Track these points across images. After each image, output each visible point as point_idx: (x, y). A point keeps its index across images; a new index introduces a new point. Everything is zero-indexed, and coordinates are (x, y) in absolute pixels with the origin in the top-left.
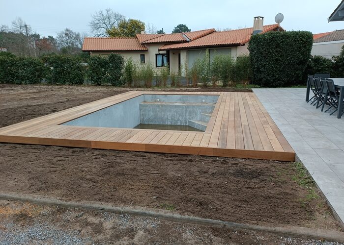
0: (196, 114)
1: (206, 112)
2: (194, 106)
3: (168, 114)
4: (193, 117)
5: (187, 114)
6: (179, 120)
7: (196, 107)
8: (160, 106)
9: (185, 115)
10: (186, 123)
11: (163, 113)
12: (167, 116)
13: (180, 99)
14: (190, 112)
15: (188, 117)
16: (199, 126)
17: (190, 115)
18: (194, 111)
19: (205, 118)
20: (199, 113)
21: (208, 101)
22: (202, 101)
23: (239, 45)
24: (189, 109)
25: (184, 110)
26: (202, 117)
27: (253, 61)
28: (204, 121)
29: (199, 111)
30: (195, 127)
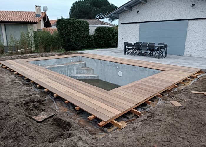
0: (74, 70)
1: (79, 68)
2: (72, 65)
4: (72, 73)
5: (68, 72)
9: (67, 72)
13: (56, 62)
14: (70, 69)
15: (69, 73)
16: (81, 77)
17: (70, 72)
18: (72, 68)
19: (81, 71)
20: (75, 69)
21: (74, 61)
22: (70, 61)
23: (36, 23)
24: (69, 68)
25: (66, 69)
26: (79, 71)
27: (63, 35)
28: (80, 74)
29: (75, 68)
30: (78, 78)
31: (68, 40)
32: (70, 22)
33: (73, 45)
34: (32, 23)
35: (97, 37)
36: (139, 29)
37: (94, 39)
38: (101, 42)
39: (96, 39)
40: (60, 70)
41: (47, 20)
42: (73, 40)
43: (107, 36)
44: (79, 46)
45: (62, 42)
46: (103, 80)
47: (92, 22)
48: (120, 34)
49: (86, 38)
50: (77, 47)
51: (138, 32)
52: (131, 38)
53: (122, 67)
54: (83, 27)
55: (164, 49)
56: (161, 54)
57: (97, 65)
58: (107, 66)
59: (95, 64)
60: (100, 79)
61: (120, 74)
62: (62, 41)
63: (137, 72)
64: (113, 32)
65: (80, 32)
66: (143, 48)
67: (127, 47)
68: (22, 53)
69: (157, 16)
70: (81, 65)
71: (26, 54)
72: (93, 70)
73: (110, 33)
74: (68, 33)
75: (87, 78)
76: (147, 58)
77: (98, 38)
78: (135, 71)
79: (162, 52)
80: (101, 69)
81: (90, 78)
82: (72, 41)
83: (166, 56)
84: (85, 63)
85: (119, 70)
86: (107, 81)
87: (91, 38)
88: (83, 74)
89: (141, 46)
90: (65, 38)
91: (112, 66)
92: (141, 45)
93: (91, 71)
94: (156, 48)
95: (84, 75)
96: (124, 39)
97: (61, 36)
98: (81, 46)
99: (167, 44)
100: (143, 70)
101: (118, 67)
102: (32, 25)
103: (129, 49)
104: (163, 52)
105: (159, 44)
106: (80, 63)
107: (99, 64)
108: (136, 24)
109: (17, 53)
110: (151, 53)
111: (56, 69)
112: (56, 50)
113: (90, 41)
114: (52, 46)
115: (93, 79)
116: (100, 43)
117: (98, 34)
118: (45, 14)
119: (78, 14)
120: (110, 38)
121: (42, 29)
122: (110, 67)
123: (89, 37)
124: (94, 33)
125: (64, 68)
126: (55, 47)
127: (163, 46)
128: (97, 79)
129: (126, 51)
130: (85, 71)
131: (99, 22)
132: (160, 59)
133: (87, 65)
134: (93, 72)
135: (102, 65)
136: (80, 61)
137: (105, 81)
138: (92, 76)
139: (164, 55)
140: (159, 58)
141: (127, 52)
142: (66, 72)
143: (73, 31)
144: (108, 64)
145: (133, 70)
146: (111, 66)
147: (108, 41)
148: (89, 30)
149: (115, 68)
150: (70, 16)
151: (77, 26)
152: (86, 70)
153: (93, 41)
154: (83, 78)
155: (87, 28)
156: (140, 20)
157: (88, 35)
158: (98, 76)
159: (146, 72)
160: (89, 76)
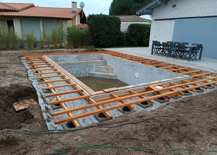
0: (93, 68)
1: (99, 66)
2: (91, 62)
3: (73, 70)
4: (91, 70)
6: (81, 73)
7: (93, 63)
8: (67, 65)
9: (86, 69)
11: (69, 70)
12: (73, 71)
13: (77, 58)
14: (89, 66)
15: (87, 70)
16: (99, 75)
17: (89, 69)
18: (91, 66)
19: (101, 70)
20: (95, 67)
21: (95, 58)
22: (91, 58)
23: (70, 19)
25: (85, 66)
26: (98, 69)
27: (92, 31)
28: (100, 72)
29: (95, 65)
30: (96, 76)
31: (97, 37)
33: (101, 42)
34: (66, 19)
35: (129, 35)
36: (174, 26)
37: (126, 37)
38: (133, 40)
39: (129, 37)
40: (78, 66)
41: (83, 17)
42: (102, 37)
43: (141, 34)
46: (121, 80)
47: (130, 19)
48: (153, 32)
49: (116, 36)
50: (106, 44)
51: (172, 30)
52: (164, 36)
53: (140, 68)
54: (113, 24)
55: (198, 50)
56: (194, 56)
57: (117, 64)
58: (125, 65)
59: (115, 63)
60: (118, 78)
61: (137, 75)
62: (91, 38)
64: (147, 30)
65: (110, 29)
66: (172, 49)
67: (154, 46)
68: (52, 48)
69: (196, 11)
70: (101, 63)
71: (55, 49)
72: (113, 68)
73: (144, 31)
74: (98, 29)
75: (105, 77)
76: (175, 59)
78: (152, 73)
79: (194, 54)
80: (120, 69)
81: (108, 77)
82: (101, 38)
83: (200, 59)
84: (106, 61)
85: (136, 70)
87: (123, 35)
88: (102, 72)
89: (169, 46)
90: (94, 34)
91: (130, 65)
92: (169, 44)
94: (188, 49)
95: (103, 73)
96: (156, 37)
97: (90, 32)
98: (110, 44)
99: (202, 45)
100: (160, 73)
101: (135, 68)
102: (67, 21)
103: (156, 48)
104: (196, 54)
105: (193, 44)
106: (100, 60)
107: (119, 62)
108: (171, 21)
109: (48, 48)
110: (181, 54)
111: (75, 65)
113: (121, 38)
114: (81, 42)
115: (111, 78)
116: (132, 42)
117: (131, 31)
118: (81, 10)
119: (118, 10)
120: (144, 36)
121: (77, 25)
122: (128, 67)
124: (126, 31)
125: (83, 65)
126: (84, 43)
128: (115, 78)
129: (154, 51)
130: (104, 70)
131: (137, 19)
132: (191, 62)
133: (107, 63)
134: (112, 71)
135: (121, 64)
136: (102, 59)
137: (123, 81)
138: (111, 75)
139: (198, 57)
140: (189, 61)
141: (155, 52)
142: (85, 69)
143: (102, 28)
144: (126, 64)
145: (150, 71)
147: (142, 39)
148: (120, 27)
149: (132, 68)
150: (110, 12)
151: (107, 22)
152: (106, 68)
153: (125, 39)
154: (101, 76)
155: (119, 25)
156: (176, 16)
157: (119, 32)
158: (117, 76)
159: (163, 75)
160: (107, 75)
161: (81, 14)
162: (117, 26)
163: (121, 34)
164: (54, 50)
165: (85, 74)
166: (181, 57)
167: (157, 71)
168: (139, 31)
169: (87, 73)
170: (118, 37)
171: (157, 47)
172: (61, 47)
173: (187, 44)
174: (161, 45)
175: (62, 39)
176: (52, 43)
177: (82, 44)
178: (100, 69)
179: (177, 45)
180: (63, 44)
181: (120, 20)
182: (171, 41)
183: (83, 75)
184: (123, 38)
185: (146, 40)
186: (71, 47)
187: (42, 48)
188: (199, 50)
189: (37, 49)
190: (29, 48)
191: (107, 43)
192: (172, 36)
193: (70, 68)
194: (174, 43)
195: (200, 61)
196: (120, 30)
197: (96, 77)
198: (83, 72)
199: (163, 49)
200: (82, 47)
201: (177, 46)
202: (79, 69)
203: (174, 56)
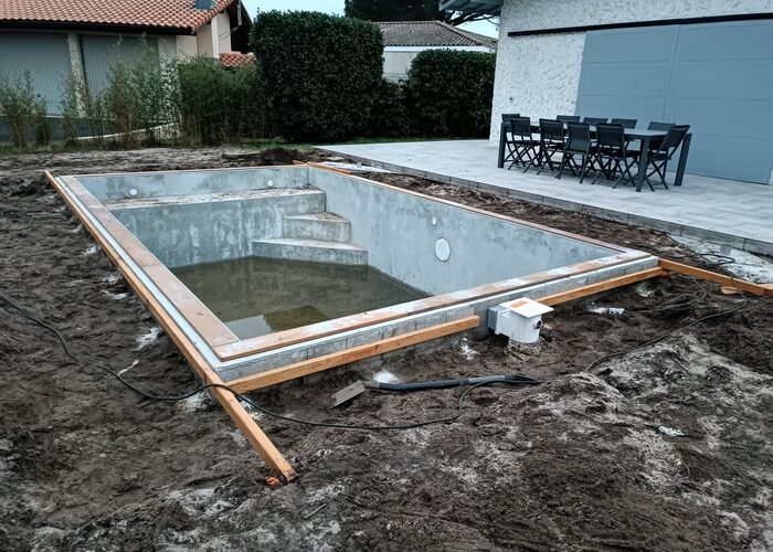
0: (272, 221)
1: (297, 213)
2: (265, 201)
4: (264, 232)
5: (248, 226)
6: (225, 244)
7: (270, 203)
8: (165, 212)
9: (244, 229)
10: (247, 249)
11: (175, 232)
12: (190, 238)
13: (205, 184)
14: (257, 217)
15: (250, 233)
16: (298, 251)
17: (257, 227)
18: (266, 214)
19: (303, 229)
20: (279, 218)
21: (281, 184)
22: (265, 183)
23: (187, 31)
24: (253, 210)
25: (239, 214)
26: (293, 227)
27: (273, 79)
28: (300, 238)
29: (278, 212)
30: (284, 255)
31: (294, 102)
32: (301, 28)
33: (310, 120)
34: (173, 33)
35: (418, 94)
36: (581, 59)
37: (404, 102)
38: (432, 112)
39: (415, 100)
40: (212, 217)
41: (240, 24)
42: (314, 101)
43: (461, 89)
44: (337, 126)
45: (268, 109)
46: (383, 271)
47: (421, 34)
48: (504, 81)
49: (366, 96)
50: (328, 128)
51: (575, 73)
52: (546, 97)
53: (452, 223)
54: (355, 50)
55: (671, 149)
56: (657, 169)
57: (364, 205)
58: (397, 211)
59: (358, 203)
60: (371, 263)
61: (442, 248)
62: (270, 104)
63: (505, 246)
64: (485, 73)
65: (340, 71)
66: (576, 144)
67: (509, 136)
68: (114, 146)
70: (303, 203)
72: (350, 224)
73: (474, 78)
74: (294, 72)
75: (323, 259)
76: (586, 185)
77: (419, 98)
78: (498, 240)
79: (658, 163)
80: (377, 225)
81: (332, 258)
82: (307, 107)
83: (678, 182)
84: (324, 196)
85: (439, 231)
86: (394, 275)
87: (392, 95)
88: (311, 238)
89: (565, 132)
90: (281, 91)
91: (415, 211)
92: (565, 127)
93: (343, 230)
94: (634, 146)
95: (312, 244)
96: (515, 102)
97: (266, 83)
98: (346, 128)
99: (688, 126)
100: (530, 240)
101: (434, 221)
102: (175, 39)
103: (514, 142)
104: (665, 164)
105: (653, 126)
106: (302, 192)
107: (371, 199)
110: (609, 163)
111: (196, 214)
112: (248, 140)
113: (387, 106)
114: (230, 122)
115: (344, 262)
116: (428, 119)
117: (423, 80)
120: (472, 96)
121: (218, 57)
122: (407, 217)
123: (385, 93)
124: (406, 78)
125: (229, 212)
126: (241, 125)
127: (663, 136)
128: (360, 262)
129: (507, 153)
130: (317, 229)
131: (448, 34)
132: (646, 194)
133: (330, 203)
134: (350, 233)
135: (381, 207)
136: (308, 186)
137: (389, 273)
138: (343, 252)
139: (671, 176)
140: (638, 190)
141: (511, 158)
142: (240, 227)
143: (312, 65)
144: (401, 206)
145: (492, 235)
146: (410, 212)
147: (464, 109)
148: (380, 62)
149: (424, 222)
150: (347, 10)
151: (332, 45)
152: (323, 223)
153: (401, 108)
154: (306, 257)
155: (375, 54)
156: (588, 18)
157: (376, 83)
158: (366, 252)
159: (542, 249)
160: (328, 251)
161: (234, 12)
162: (368, 57)
163: (386, 88)
164: (120, 154)
165: (241, 248)
166: (608, 177)
167: (517, 234)
168: (455, 79)
169: (250, 245)
170: (376, 101)
171: (518, 138)
172: (152, 142)
173: (632, 123)
174: (535, 130)
175: (155, 108)
176: (114, 127)
177: (236, 130)
178: (302, 225)
179: (593, 129)
180: (160, 131)
181: (379, 36)
182: (572, 114)
183: (232, 251)
184: (392, 105)
185: (479, 113)
186: (193, 142)
187: (72, 146)
188: (676, 146)
189: (49, 148)
190: (17, 145)
191: (333, 123)
192: (574, 97)
193: (177, 227)
194: (581, 121)
195: (677, 188)
196: (382, 72)
197: (285, 260)
198: (231, 239)
199: (541, 144)
200: (235, 143)
201: (593, 135)
202: (215, 228)
203: (582, 174)
